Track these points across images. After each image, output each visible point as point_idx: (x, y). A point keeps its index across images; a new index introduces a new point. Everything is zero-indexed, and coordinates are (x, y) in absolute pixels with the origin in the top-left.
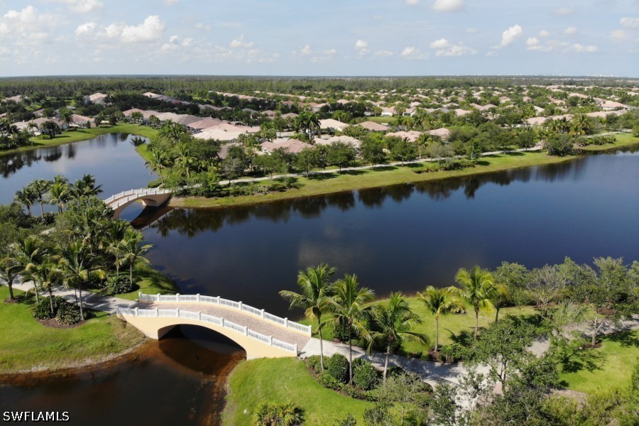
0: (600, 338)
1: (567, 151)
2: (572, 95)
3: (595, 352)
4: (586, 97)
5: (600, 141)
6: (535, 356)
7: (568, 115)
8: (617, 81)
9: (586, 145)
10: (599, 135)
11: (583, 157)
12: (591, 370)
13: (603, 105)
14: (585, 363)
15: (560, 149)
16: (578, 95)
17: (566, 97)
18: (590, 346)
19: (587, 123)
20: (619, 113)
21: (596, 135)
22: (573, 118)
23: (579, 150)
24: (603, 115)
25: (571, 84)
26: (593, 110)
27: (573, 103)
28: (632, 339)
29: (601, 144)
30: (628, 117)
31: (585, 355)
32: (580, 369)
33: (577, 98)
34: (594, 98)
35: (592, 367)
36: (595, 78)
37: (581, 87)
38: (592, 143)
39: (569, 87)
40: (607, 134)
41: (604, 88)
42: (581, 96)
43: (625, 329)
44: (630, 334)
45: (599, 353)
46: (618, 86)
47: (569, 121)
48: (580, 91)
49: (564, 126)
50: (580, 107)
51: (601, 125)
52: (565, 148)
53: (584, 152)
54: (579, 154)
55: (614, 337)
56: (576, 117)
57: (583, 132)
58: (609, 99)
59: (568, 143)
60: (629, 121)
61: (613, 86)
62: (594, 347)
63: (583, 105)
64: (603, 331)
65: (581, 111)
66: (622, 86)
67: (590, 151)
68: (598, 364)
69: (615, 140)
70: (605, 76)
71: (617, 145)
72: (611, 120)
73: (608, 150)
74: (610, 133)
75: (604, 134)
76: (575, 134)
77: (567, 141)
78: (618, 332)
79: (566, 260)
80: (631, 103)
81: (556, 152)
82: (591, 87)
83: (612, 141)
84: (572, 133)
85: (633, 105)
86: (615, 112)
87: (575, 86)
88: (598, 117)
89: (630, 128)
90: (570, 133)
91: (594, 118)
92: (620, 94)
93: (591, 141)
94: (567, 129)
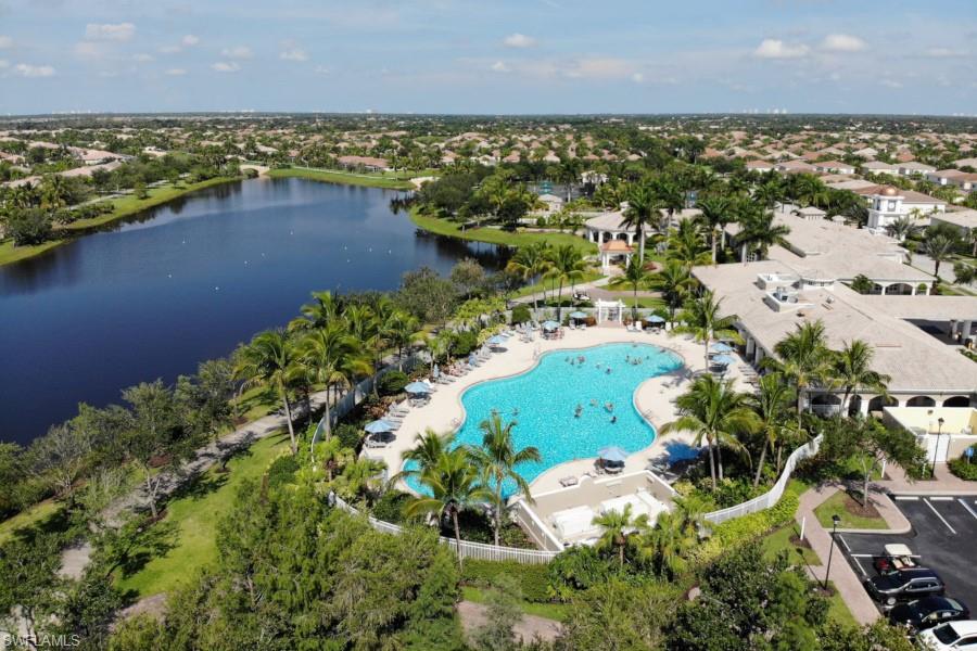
0: (162, 503)
1: (45, 235)
2: (34, 144)
3: (160, 527)
4: (56, 146)
5: (91, 212)
6: (72, 580)
7: (33, 177)
8: (98, 119)
9: (72, 221)
10: (87, 204)
11: (72, 240)
12: (163, 555)
13: (84, 157)
14: (152, 550)
15: (33, 234)
16: (42, 144)
17: (25, 150)
18: (152, 521)
19: (66, 188)
20: (109, 168)
21: (82, 204)
22: (42, 182)
23: (63, 230)
24: (86, 172)
25: (28, 129)
26: (70, 166)
27: (38, 157)
28: (205, 485)
29: (94, 217)
30: (124, 172)
31: (148, 537)
32: (148, 561)
33: (42, 149)
34: (69, 148)
35: (163, 549)
36: (64, 116)
37: (45, 131)
38: (80, 217)
39: (27, 132)
40: (99, 200)
41: (81, 130)
42: (49, 145)
43: (193, 475)
44: (202, 478)
45: (168, 525)
46: (101, 127)
47: (36, 188)
48: (46, 137)
49: (30, 197)
50: (50, 163)
51: (88, 189)
52: (40, 231)
53: (72, 232)
54: (63, 237)
55: (180, 493)
56: (45, 180)
57: (63, 202)
58: (92, 148)
59: (43, 223)
60: (127, 177)
61: (94, 127)
62: (158, 519)
63: (54, 160)
64: (163, 491)
65: (53, 169)
66: (107, 127)
67: (80, 230)
68: (170, 541)
69: (113, 208)
70: (79, 112)
71: (118, 214)
72: (101, 179)
73: (106, 223)
74: (104, 198)
75: (95, 200)
76: (50, 206)
77: (41, 219)
78: (185, 483)
79: (80, 408)
80: (125, 150)
81: (27, 240)
82: (61, 131)
83: (110, 210)
84: (46, 205)
85: (129, 153)
86: (103, 166)
87: (35, 131)
88: (80, 177)
89: (131, 187)
90: (42, 207)
91: (74, 179)
92: (106, 139)
93: (77, 213)
94: (36, 200)
